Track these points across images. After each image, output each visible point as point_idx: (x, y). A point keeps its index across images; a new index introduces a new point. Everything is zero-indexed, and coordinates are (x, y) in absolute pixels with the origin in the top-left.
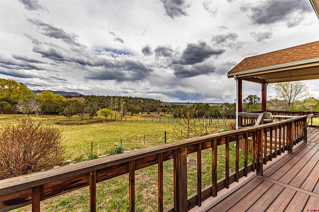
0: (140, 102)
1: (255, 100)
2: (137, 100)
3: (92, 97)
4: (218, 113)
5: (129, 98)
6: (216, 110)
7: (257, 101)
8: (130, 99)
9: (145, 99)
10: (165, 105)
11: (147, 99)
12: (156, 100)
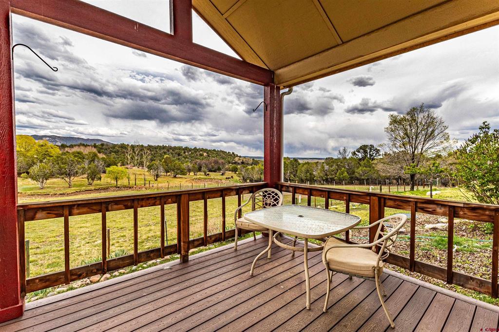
0: (201, 155)
1: (371, 153)
2: (197, 153)
3: (121, 147)
4: (310, 174)
5: (184, 149)
6: (308, 170)
7: (374, 154)
8: (186, 151)
9: (210, 151)
10: (241, 161)
11: (214, 150)
12: (229, 152)
